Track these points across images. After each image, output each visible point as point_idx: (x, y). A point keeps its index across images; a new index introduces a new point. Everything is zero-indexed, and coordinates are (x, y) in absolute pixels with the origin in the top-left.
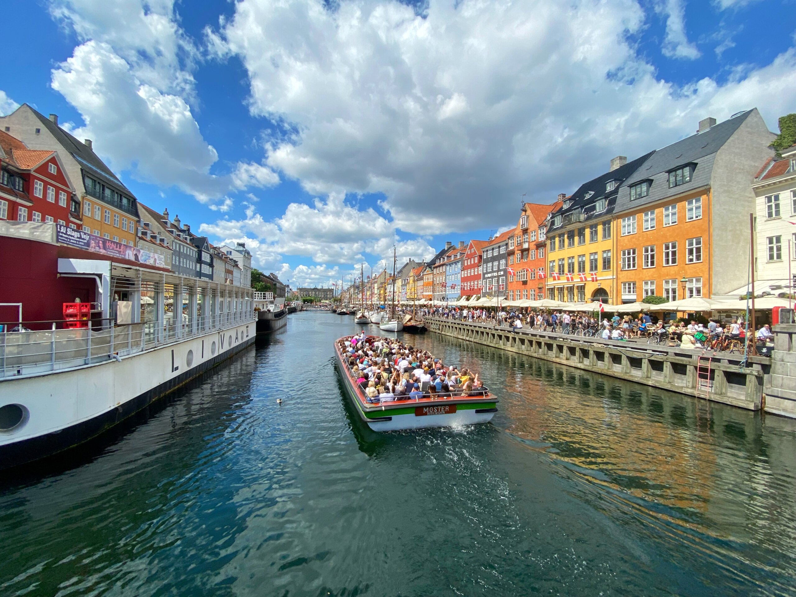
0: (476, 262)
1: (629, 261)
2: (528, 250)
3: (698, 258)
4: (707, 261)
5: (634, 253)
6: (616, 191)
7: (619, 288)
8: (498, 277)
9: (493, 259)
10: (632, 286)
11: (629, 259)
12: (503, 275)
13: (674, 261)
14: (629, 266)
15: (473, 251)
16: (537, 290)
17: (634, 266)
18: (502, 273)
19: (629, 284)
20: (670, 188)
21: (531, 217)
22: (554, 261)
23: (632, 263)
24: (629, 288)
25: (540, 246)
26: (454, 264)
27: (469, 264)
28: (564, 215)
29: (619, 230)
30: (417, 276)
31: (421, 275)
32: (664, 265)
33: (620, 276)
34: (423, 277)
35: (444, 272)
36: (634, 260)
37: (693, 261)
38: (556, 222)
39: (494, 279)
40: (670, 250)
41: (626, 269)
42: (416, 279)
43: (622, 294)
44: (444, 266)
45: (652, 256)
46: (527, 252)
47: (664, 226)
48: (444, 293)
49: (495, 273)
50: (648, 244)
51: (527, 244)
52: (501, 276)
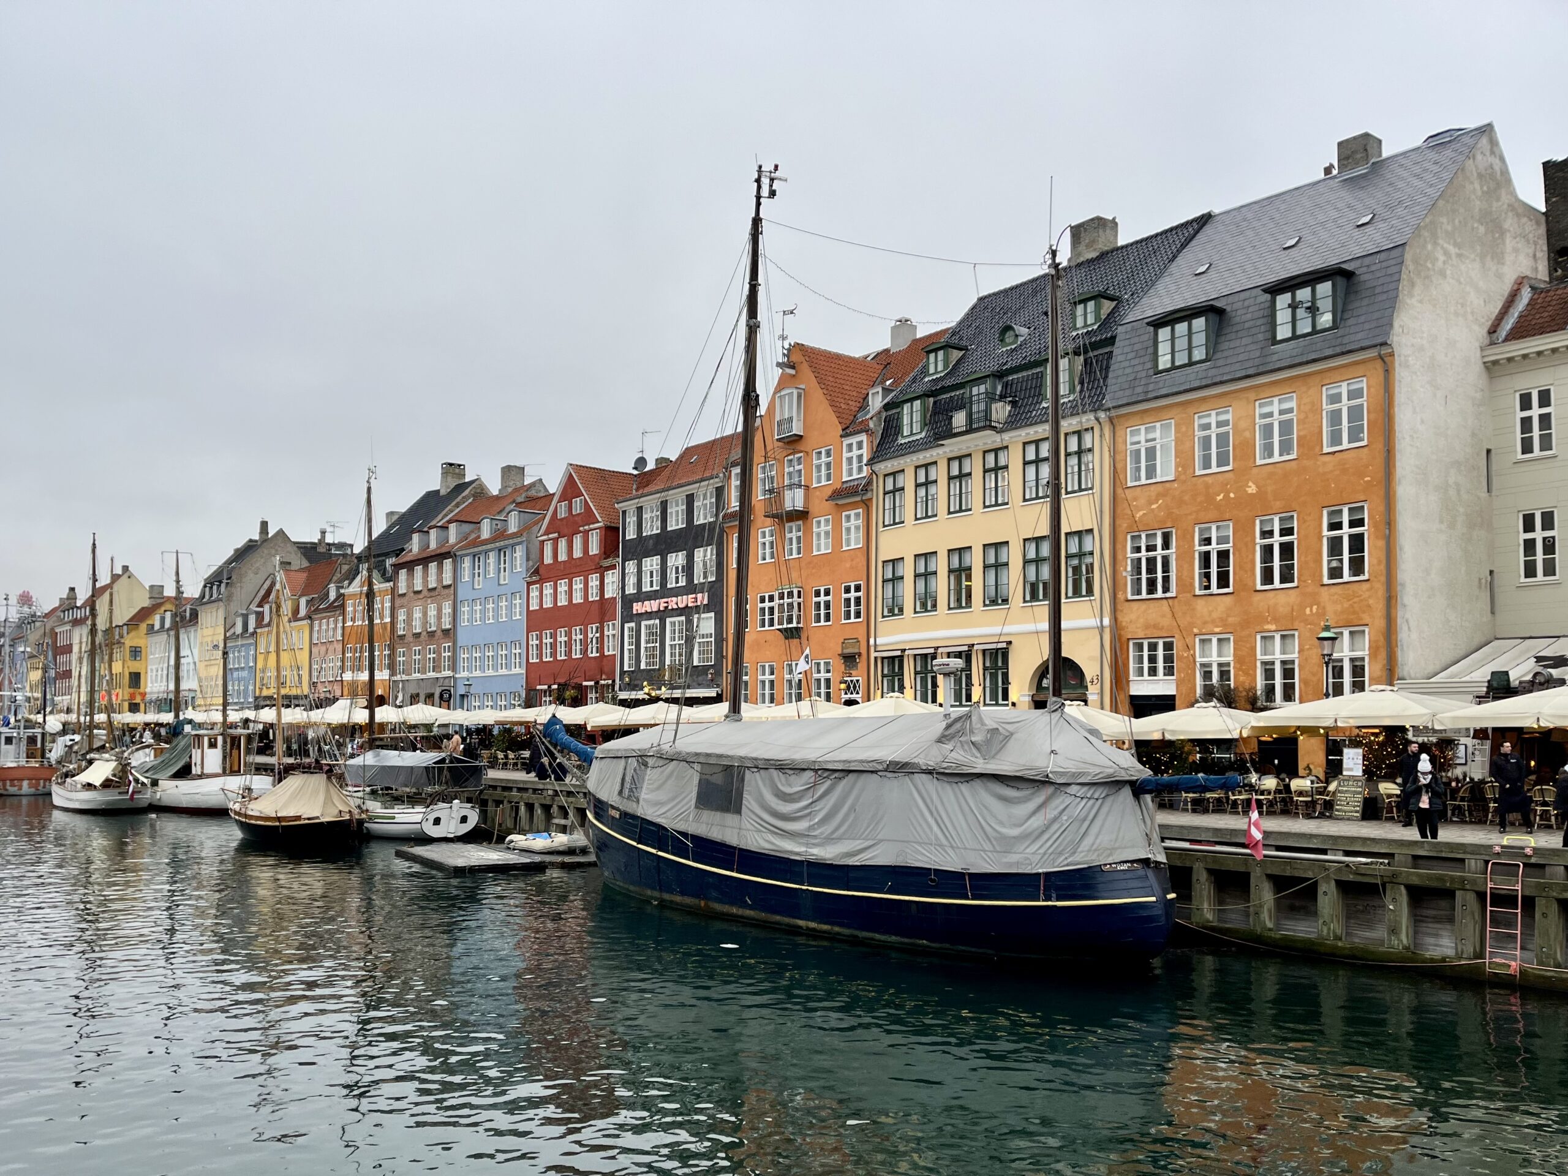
0: (594, 549)
1: (1151, 569)
2: (802, 515)
3: (1357, 566)
4: (1383, 579)
5: (1166, 545)
7: (1122, 658)
8: (685, 611)
9: (664, 544)
10: (1160, 653)
11: (1151, 562)
12: (707, 608)
13: (1289, 575)
14: (1152, 582)
15: (577, 507)
16: (838, 665)
17: (1166, 589)
18: (703, 598)
19: (1153, 647)
20: (1274, 342)
21: (816, 396)
22: (899, 560)
23: (1160, 575)
24: (1153, 659)
25: (848, 498)
26: (491, 554)
27: (562, 557)
28: (931, 400)
29: (1119, 466)
30: (308, 602)
31: (332, 595)
32: (1259, 587)
33: (1125, 619)
34: (343, 607)
35: (449, 586)
36: (1166, 569)
37: (1342, 577)
38: (906, 420)
39: (668, 620)
40: (1277, 540)
41: (1144, 595)
42: (303, 612)
43: (1132, 678)
44: (448, 564)
45: (1223, 556)
46: (801, 522)
47: (1259, 462)
48: (448, 673)
49: (674, 599)
50: (1212, 515)
51: (800, 493)
52: (697, 609)
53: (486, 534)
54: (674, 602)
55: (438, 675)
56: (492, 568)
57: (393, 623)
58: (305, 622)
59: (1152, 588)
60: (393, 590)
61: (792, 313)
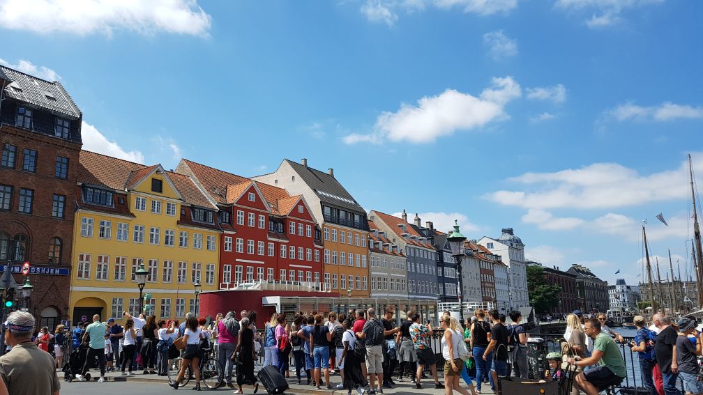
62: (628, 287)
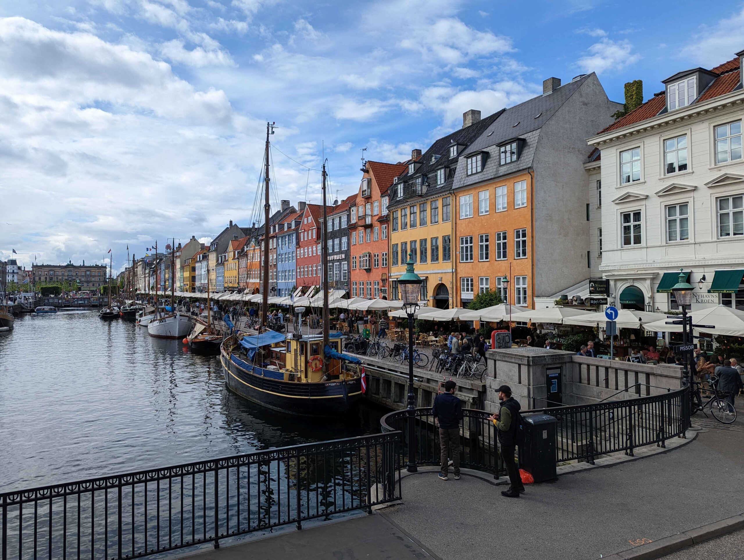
0: (314, 237)
1: (467, 251)
2: (370, 226)
3: (524, 254)
4: (531, 258)
5: (471, 243)
6: (456, 160)
7: (459, 284)
8: (338, 260)
9: (333, 235)
10: (470, 283)
11: (467, 247)
12: (344, 260)
13: (505, 256)
14: (467, 255)
15: (310, 221)
16: (381, 284)
17: (471, 259)
18: (343, 256)
19: (468, 280)
20: (500, 165)
21: (374, 182)
22: (397, 244)
23: (469, 253)
24: (468, 285)
25: (383, 220)
26: (287, 237)
27: (306, 239)
28: (407, 184)
29: (458, 211)
30: (238, 252)
31: (245, 250)
32: (497, 259)
33: (459, 270)
34: (247, 255)
35: (274, 249)
36: (471, 251)
37: (519, 256)
38: (399, 192)
39: (335, 264)
40: (502, 241)
41: (465, 261)
42: (236, 256)
43: (462, 292)
44: (275, 239)
45: (487, 246)
46: (370, 229)
47: (497, 211)
48: (275, 281)
49: (335, 256)
50: (483, 232)
51: (370, 218)
52: (342, 260)
53: (286, 229)
54: (336, 257)
55: (273, 281)
56: (287, 242)
57: (260, 261)
58: (236, 261)
59: (467, 259)
60: (260, 248)
61: (365, 149)
62: (19, 268)
